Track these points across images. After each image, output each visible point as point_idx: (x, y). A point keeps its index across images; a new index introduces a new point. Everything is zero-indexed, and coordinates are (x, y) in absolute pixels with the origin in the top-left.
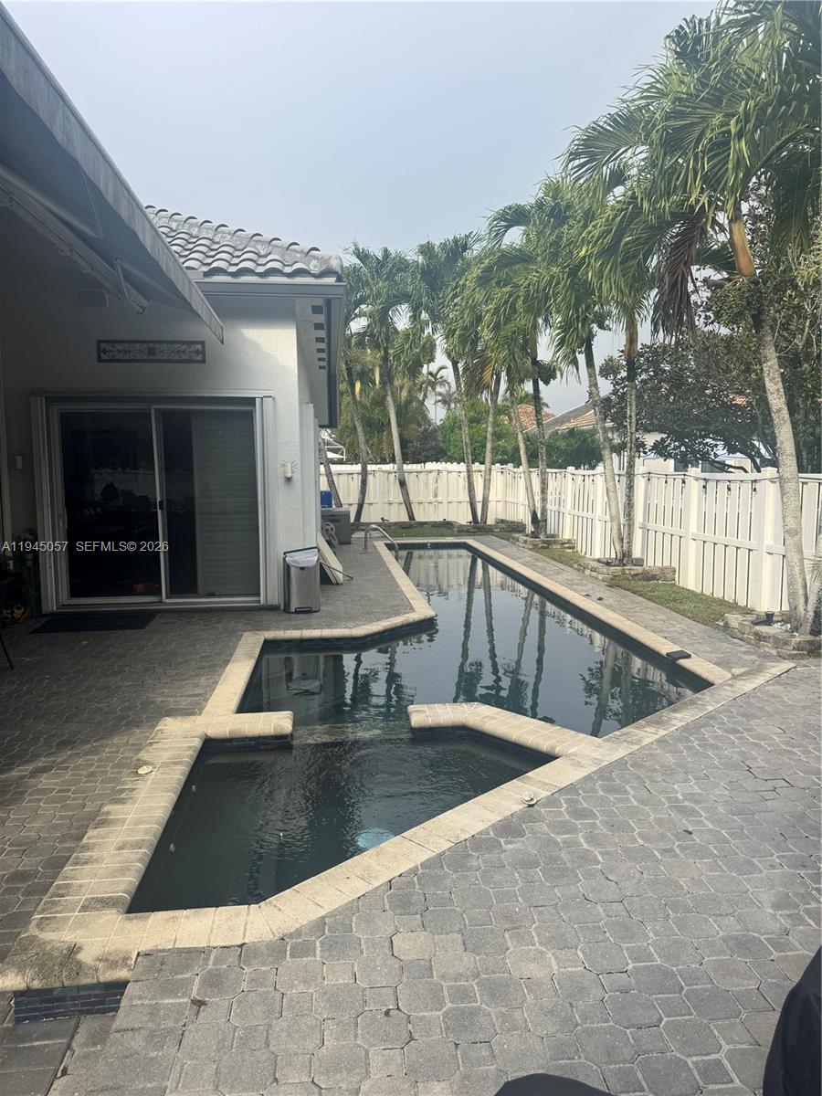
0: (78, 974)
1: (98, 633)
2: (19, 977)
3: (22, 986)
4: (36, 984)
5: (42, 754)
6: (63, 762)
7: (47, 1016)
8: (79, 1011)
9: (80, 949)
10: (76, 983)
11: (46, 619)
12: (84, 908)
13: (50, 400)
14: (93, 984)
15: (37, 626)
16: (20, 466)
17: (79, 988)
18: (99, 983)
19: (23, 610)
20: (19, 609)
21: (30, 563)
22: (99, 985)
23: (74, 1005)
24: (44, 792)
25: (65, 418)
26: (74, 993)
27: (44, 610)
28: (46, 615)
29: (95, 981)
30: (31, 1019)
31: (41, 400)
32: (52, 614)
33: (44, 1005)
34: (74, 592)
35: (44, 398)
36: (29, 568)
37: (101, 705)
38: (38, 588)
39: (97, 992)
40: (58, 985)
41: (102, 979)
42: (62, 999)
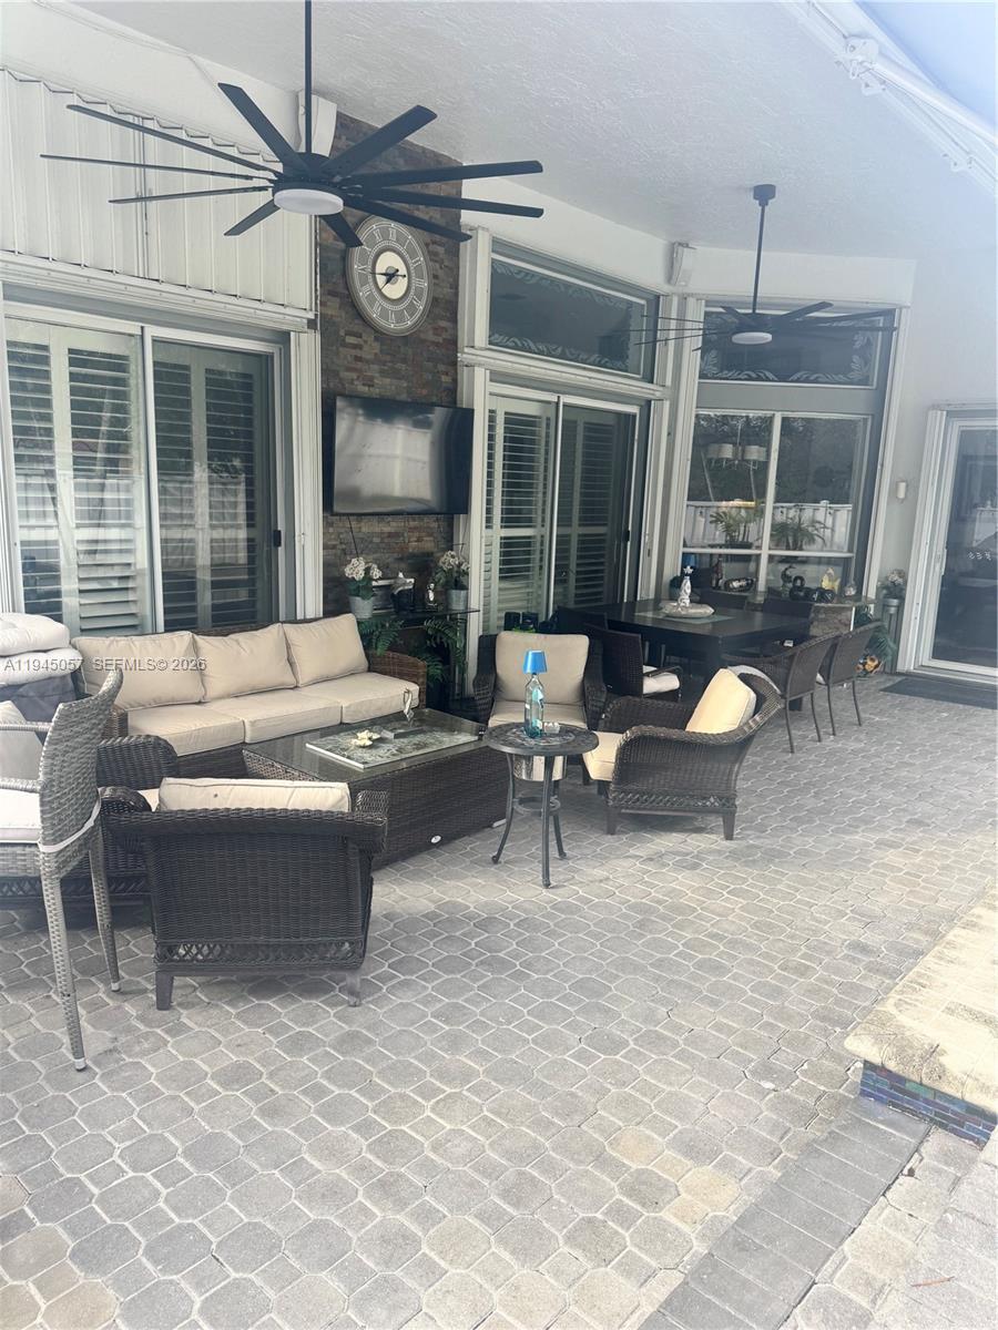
0: (940, 1077)
1: (961, 706)
2: (875, 1049)
3: (877, 1060)
4: (892, 1066)
5: (889, 827)
6: (914, 843)
7: (895, 1105)
8: (932, 1119)
9: (944, 1052)
10: (936, 1085)
11: (899, 679)
12: (950, 1011)
13: (952, 414)
14: (954, 1098)
15: (888, 685)
16: (901, 495)
17: (937, 1093)
18: (963, 1100)
19: (876, 663)
20: (872, 660)
21: (893, 610)
22: (961, 1102)
23: (926, 1109)
24: (892, 868)
25: (966, 436)
26: (930, 1096)
27: (900, 668)
28: (900, 674)
29: (959, 1095)
30: (878, 1099)
31: (942, 414)
32: (907, 674)
33: (892, 1091)
34: (939, 652)
35: (945, 413)
36: (891, 615)
37: (961, 792)
38: (897, 640)
39: (956, 1108)
40: (915, 1078)
41: (968, 1098)
42: (915, 1096)
